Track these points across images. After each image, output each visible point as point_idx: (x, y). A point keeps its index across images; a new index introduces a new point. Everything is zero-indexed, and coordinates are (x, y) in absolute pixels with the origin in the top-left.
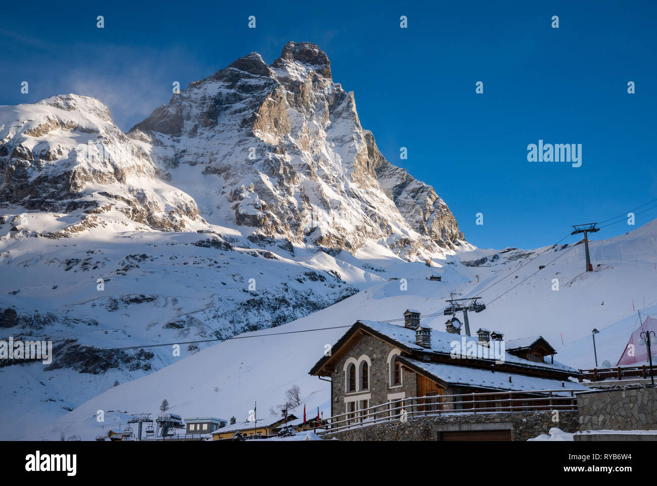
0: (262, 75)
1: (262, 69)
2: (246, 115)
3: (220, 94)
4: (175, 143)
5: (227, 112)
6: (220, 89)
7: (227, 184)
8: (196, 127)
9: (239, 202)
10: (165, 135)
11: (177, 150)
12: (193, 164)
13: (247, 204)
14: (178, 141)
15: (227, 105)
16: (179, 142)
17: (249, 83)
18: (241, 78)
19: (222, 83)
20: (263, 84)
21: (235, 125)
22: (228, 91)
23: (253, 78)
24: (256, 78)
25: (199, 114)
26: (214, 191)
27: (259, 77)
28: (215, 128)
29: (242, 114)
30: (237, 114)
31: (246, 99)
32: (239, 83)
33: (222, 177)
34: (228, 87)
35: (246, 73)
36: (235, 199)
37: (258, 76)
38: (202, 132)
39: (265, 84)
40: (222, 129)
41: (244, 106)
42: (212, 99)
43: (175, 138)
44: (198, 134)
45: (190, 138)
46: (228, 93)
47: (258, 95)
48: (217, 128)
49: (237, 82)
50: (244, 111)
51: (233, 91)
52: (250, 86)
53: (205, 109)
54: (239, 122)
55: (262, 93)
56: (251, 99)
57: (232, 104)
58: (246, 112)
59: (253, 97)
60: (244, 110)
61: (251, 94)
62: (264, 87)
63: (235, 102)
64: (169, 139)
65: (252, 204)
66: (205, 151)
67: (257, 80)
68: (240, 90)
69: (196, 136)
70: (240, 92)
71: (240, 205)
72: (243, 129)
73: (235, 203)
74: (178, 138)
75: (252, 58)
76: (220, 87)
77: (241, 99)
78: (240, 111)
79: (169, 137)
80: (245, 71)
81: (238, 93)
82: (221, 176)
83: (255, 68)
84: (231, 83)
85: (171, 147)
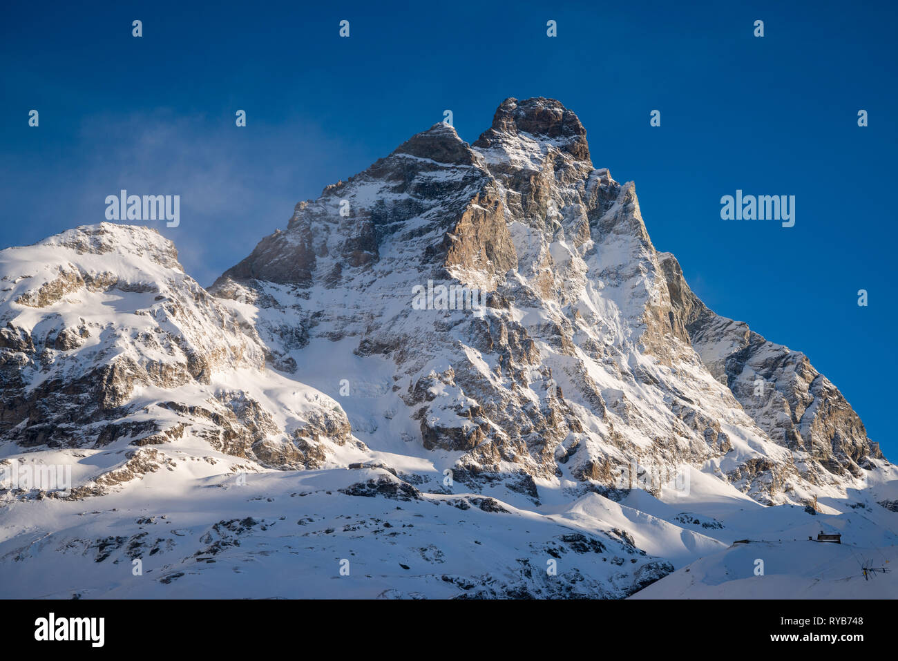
0: (458, 164)
1: (458, 151)
2: (432, 239)
3: (381, 203)
4: (301, 301)
5: (396, 235)
6: (380, 195)
7: (402, 370)
8: (339, 267)
9: (426, 404)
10: (281, 287)
11: (304, 313)
12: (336, 337)
13: (443, 406)
14: (307, 296)
15: (395, 223)
16: (308, 298)
17: (434, 179)
18: (420, 170)
19: (383, 184)
20: (461, 180)
21: (411, 259)
22: (396, 196)
23: (441, 169)
24: (447, 169)
25: (344, 243)
26: (378, 387)
27: (453, 168)
28: (374, 267)
29: (425, 237)
30: (415, 239)
31: (429, 209)
32: (416, 181)
33: (392, 358)
34: (395, 190)
35: (429, 161)
36: (419, 400)
37: (451, 165)
38: (351, 275)
39: (465, 178)
40: (387, 268)
41: (428, 222)
42: (367, 214)
43: (300, 291)
44: (344, 280)
45: (328, 288)
46: (395, 201)
47: (452, 201)
48: (378, 267)
49: (412, 178)
50: (429, 232)
51: (405, 196)
52: (437, 185)
53: (354, 233)
54: (420, 252)
55: (459, 195)
56: (439, 208)
57: (404, 220)
58: (432, 234)
59: (444, 204)
60: (428, 229)
61: (440, 199)
62: (463, 185)
63: (410, 216)
64: (289, 293)
65: (451, 407)
66: (359, 311)
67: (449, 173)
68: (418, 194)
69: (340, 284)
70: (417, 197)
71: (429, 410)
72: (427, 265)
73: (419, 406)
74: (306, 291)
75: (438, 133)
76: (381, 191)
77: (421, 211)
78: (421, 232)
79: (289, 288)
80: (426, 157)
81: (415, 199)
82: (389, 356)
83: (445, 151)
84: (400, 182)
85: (294, 307)
